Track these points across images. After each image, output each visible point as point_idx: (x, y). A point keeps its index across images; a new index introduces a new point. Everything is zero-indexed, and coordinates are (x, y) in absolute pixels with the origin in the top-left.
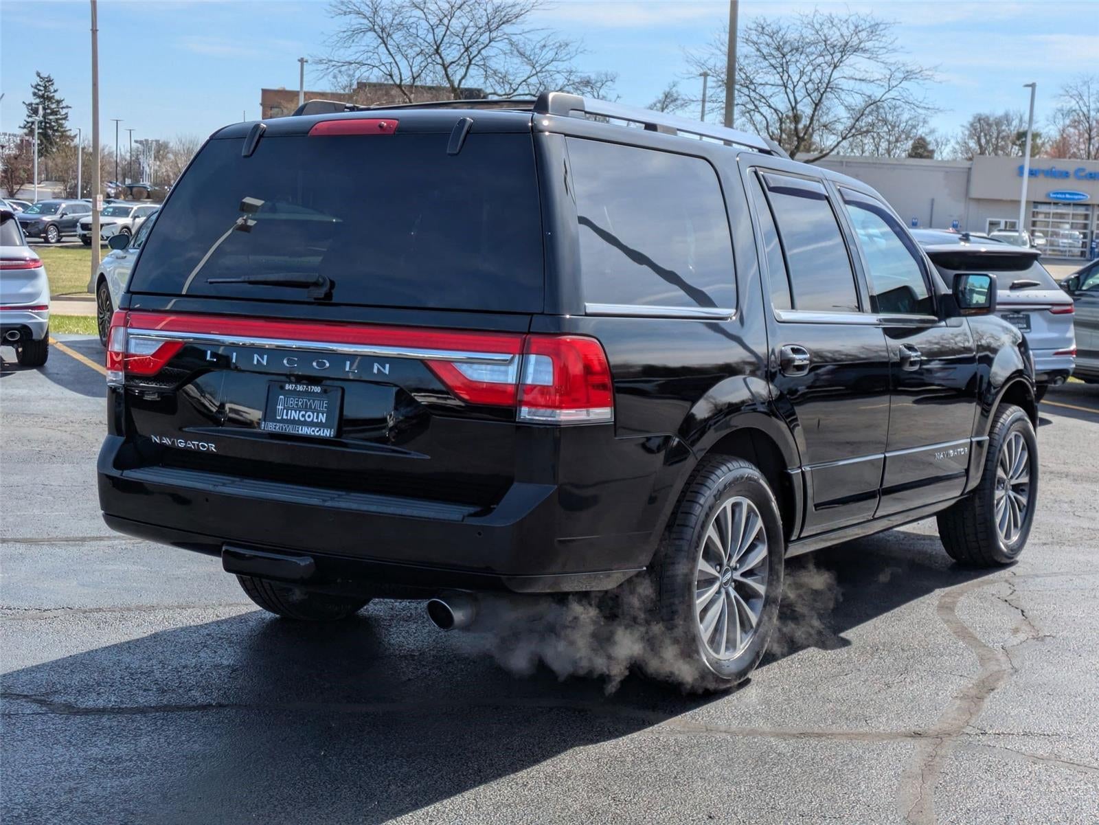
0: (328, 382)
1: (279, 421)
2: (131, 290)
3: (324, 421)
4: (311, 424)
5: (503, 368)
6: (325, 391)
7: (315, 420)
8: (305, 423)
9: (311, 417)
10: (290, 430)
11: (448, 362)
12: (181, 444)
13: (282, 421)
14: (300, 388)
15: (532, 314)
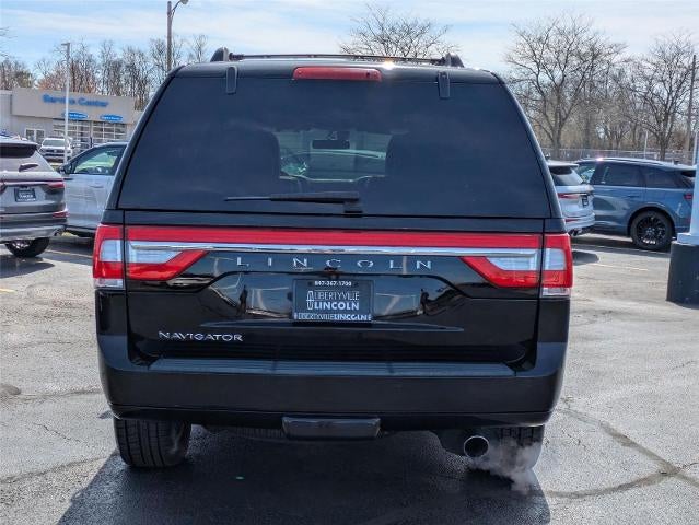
0: (357, 278)
1: (311, 311)
2: (120, 206)
3: (357, 308)
4: (345, 312)
5: (526, 259)
6: (355, 286)
7: (348, 308)
8: (338, 311)
9: (342, 305)
10: (324, 317)
11: (484, 257)
12: (199, 337)
13: (314, 311)
14: (330, 283)
15: (544, 219)
